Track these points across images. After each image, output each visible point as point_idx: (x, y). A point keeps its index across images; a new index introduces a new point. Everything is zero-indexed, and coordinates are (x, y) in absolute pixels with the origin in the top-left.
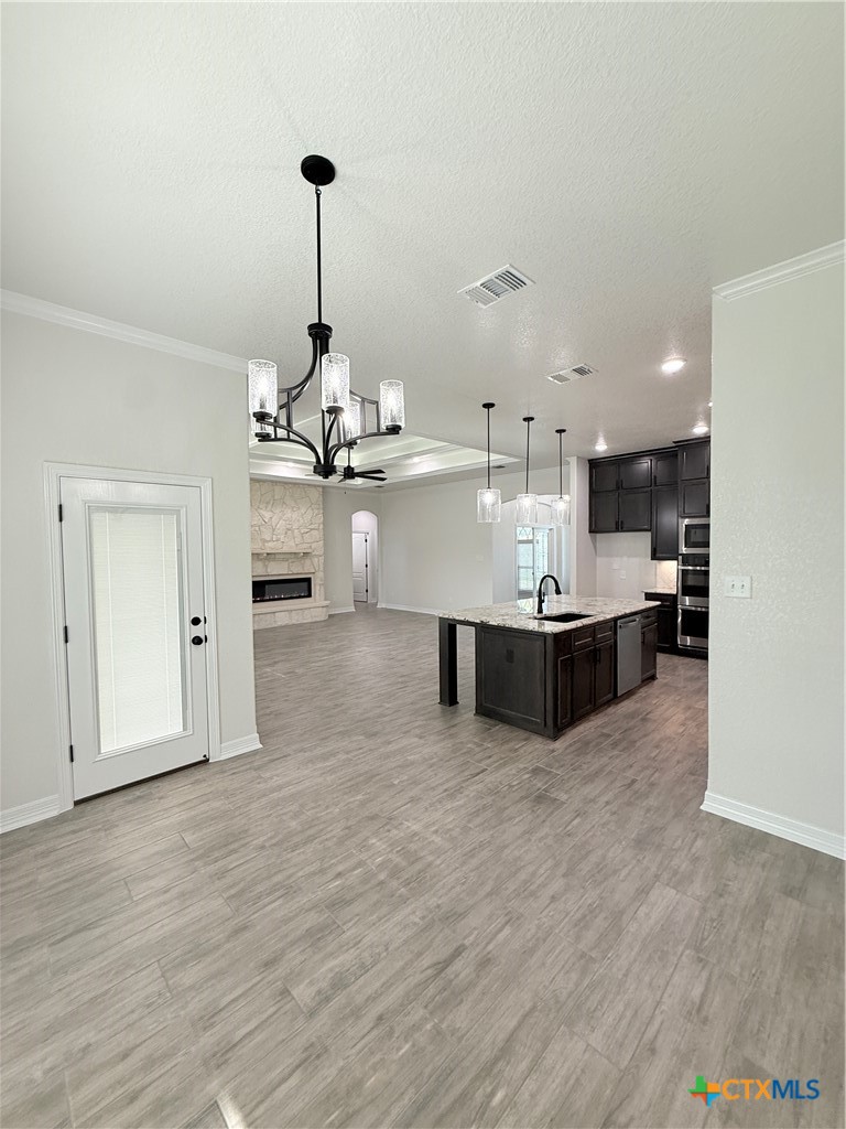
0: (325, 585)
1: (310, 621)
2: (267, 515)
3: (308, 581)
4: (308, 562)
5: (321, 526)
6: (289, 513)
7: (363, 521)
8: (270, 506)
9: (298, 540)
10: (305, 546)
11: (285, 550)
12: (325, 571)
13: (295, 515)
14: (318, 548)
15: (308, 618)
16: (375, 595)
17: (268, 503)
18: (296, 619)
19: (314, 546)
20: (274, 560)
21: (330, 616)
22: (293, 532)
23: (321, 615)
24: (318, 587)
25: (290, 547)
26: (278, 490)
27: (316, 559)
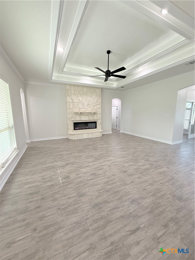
0: (101, 124)
1: (95, 137)
2: (81, 99)
3: (96, 122)
4: (95, 116)
5: (100, 103)
6: (89, 98)
7: (116, 102)
8: (82, 96)
9: (92, 108)
10: (94, 110)
11: (87, 111)
12: (102, 119)
13: (91, 99)
14: (99, 111)
15: (94, 136)
16: (119, 127)
17: (81, 94)
18: (90, 136)
19: (98, 110)
20: (83, 115)
21: (103, 135)
22: (90, 105)
23: (99, 135)
24: (99, 125)
25: (89, 110)
26: (85, 89)
27: (98, 115)
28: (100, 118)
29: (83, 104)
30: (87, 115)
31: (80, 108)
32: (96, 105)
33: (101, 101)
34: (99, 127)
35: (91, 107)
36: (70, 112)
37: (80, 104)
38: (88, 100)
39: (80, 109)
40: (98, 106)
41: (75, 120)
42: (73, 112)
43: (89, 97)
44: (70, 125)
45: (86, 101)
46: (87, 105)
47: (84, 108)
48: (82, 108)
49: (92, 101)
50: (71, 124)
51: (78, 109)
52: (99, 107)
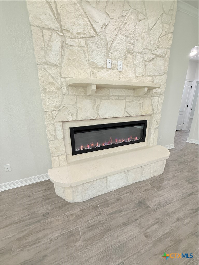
28: (160, 110)
29: (109, 49)
30: (120, 98)
31: (95, 67)
32: (153, 59)
33: (171, 42)
34: (152, 136)
35: (135, 67)
36: (52, 80)
37: (94, 48)
38: (127, 33)
39: (97, 73)
40: (160, 62)
41: (74, 118)
42: (65, 84)
43: (133, 17)
44: (55, 138)
45: (120, 36)
46: (123, 56)
47: (113, 69)
48: (102, 68)
49: (143, 39)
50: (60, 135)
51: (88, 72)
52: (163, 68)
